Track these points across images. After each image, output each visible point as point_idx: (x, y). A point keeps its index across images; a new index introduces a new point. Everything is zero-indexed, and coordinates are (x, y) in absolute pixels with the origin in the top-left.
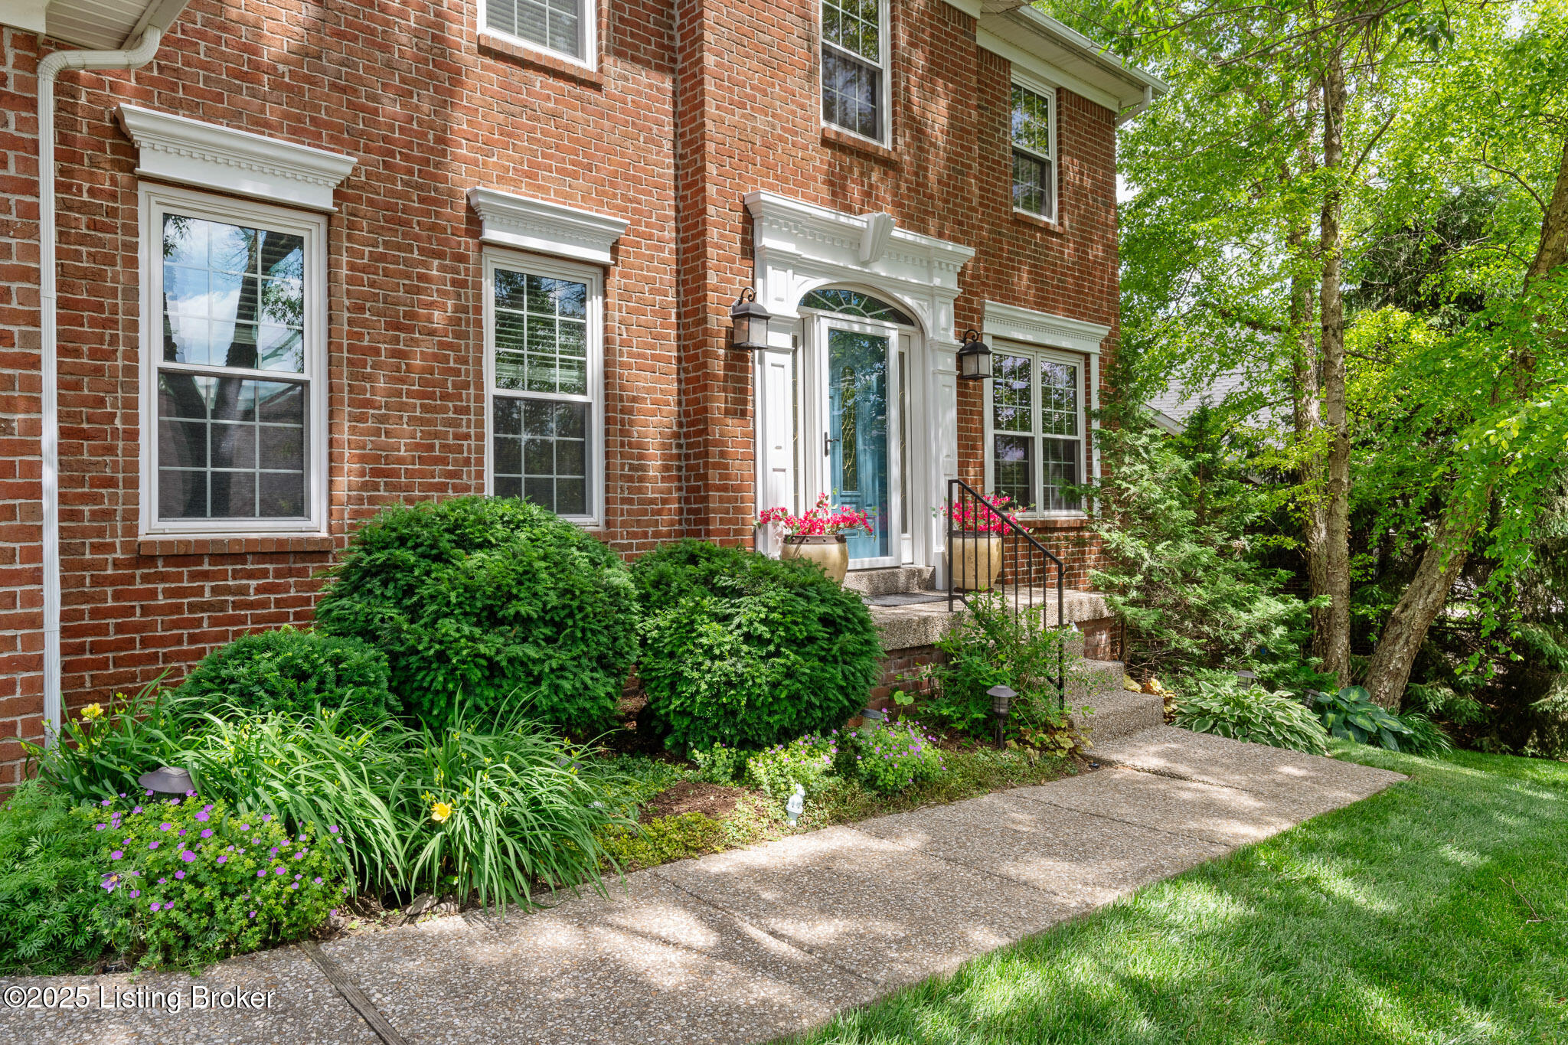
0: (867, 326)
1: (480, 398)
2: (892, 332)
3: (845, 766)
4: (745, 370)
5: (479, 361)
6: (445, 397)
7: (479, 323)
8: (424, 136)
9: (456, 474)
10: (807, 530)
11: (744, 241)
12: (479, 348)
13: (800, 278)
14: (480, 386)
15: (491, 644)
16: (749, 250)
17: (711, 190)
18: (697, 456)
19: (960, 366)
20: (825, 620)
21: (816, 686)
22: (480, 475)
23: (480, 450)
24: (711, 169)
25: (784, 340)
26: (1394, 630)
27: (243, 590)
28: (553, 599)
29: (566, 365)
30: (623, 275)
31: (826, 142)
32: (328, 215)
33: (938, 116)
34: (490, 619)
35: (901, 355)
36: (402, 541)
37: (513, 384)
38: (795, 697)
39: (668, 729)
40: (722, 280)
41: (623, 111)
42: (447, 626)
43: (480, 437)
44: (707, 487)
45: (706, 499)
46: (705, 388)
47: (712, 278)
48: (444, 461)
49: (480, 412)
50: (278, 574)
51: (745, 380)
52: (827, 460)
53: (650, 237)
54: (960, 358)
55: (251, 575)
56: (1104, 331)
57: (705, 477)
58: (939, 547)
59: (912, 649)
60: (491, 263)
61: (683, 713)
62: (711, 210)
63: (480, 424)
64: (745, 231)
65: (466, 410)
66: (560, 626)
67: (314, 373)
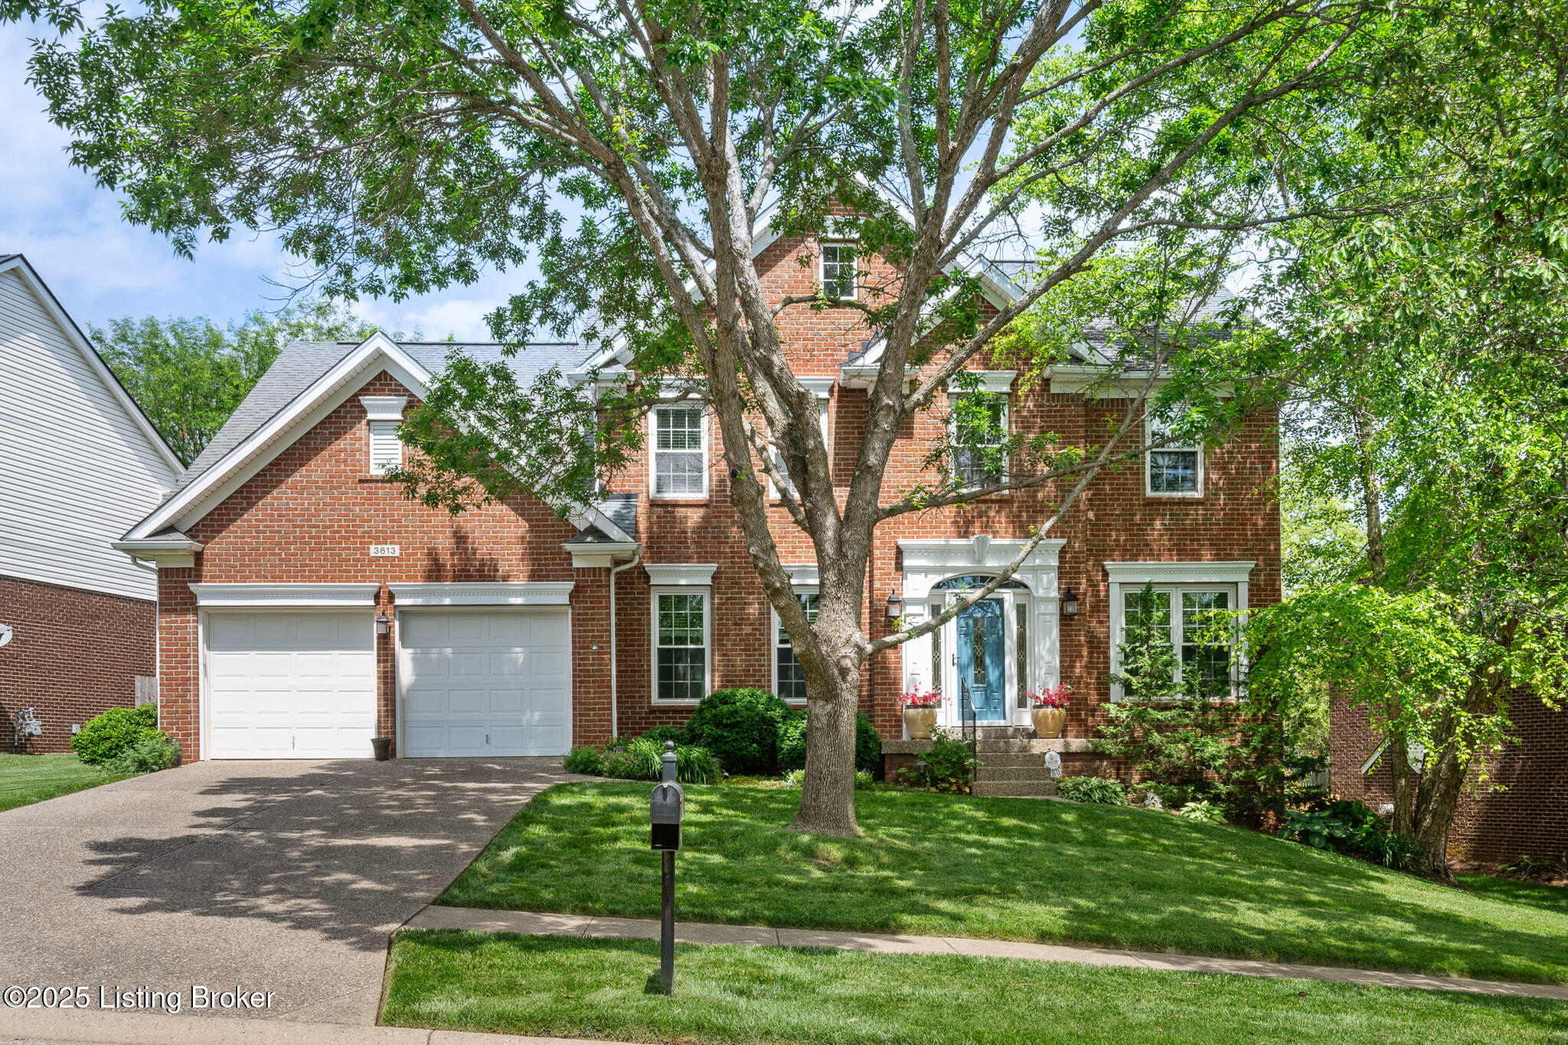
1: (770, 649)
2: (1007, 595)
5: (769, 634)
6: (755, 650)
7: (769, 619)
11: (896, 564)
12: (769, 629)
13: (932, 576)
14: (770, 645)
17: (878, 543)
19: (1061, 609)
22: (770, 681)
23: (770, 671)
24: (877, 533)
25: (921, 610)
32: (710, 586)
40: (883, 585)
43: (770, 665)
44: (875, 684)
47: (878, 585)
48: (754, 676)
49: (770, 655)
52: (955, 668)
54: (1062, 603)
55: (685, 718)
56: (1252, 565)
57: (875, 679)
62: (877, 552)
63: (770, 661)
64: (897, 559)
65: (765, 655)
67: (706, 645)
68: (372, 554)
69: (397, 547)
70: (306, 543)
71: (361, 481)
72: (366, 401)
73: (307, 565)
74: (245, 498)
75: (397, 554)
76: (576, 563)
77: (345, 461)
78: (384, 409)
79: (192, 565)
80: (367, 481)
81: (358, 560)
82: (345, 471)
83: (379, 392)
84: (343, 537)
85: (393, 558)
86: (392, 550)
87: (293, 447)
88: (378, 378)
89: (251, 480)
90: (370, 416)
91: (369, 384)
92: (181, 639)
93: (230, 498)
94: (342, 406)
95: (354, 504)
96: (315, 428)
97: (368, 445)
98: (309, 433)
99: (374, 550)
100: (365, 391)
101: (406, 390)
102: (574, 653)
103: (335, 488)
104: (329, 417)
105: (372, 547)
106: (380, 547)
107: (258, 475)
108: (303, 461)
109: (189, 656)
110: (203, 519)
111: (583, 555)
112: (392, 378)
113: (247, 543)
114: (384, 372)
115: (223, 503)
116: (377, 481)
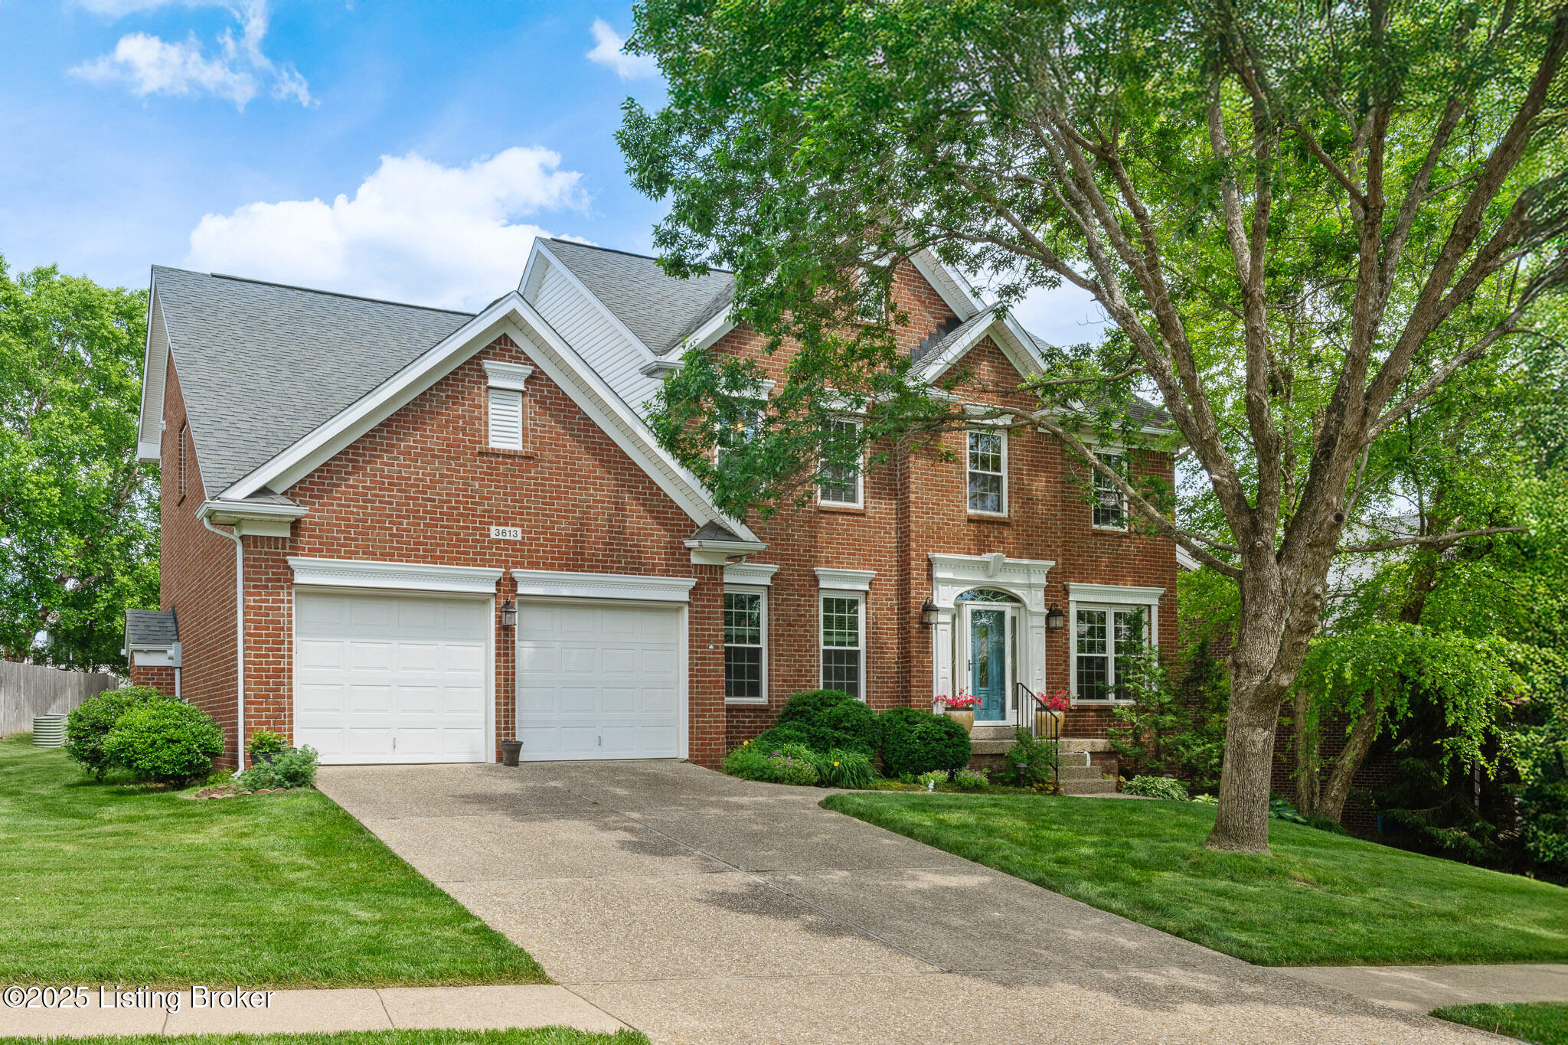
0: (995, 606)
1: (818, 651)
2: (1008, 608)
3: (951, 779)
4: (928, 633)
5: (818, 636)
6: (806, 651)
7: (818, 621)
8: (799, 550)
9: (810, 681)
10: (954, 706)
11: (928, 575)
12: (818, 631)
13: (955, 588)
14: (818, 646)
15: (837, 734)
16: (930, 578)
17: (913, 554)
18: (906, 672)
19: (1047, 623)
20: (946, 733)
21: (942, 754)
22: (818, 681)
23: (818, 671)
24: (913, 545)
25: (948, 618)
26: (1335, 772)
27: (744, 722)
28: (855, 722)
29: (850, 634)
30: (874, 594)
31: (970, 520)
32: (769, 587)
33: (1039, 485)
34: (835, 728)
35: (1014, 619)
36: (805, 704)
37: (831, 643)
38: (934, 757)
39: (892, 769)
40: (918, 593)
41: (875, 522)
42: (823, 729)
43: (818, 666)
44: (910, 686)
45: (909, 691)
46: (909, 642)
47: (913, 594)
48: (806, 676)
49: (818, 656)
50: (755, 717)
51: (928, 638)
52: (970, 673)
53: (886, 575)
54: (1048, 617)
55: (747, 717)
56: (1161, 591)
57: (909, 681)
58: (1032, 717)
59: (996, 755)
60: (822, 596)
61: (896, 763)
62: (913, 563)
63: (818, 661)
64: (928, 570)
65: (813, 656)
66: (856, 731)
67: (763, 644)
68: (493, 536)
69: (519, 530)
70: (420, 518)
71: (481, 454)
72: (488, 365)
73: (421, 544)
74: (351, 461)
75: (519, 538)
76: (695, 560)
77: (464, 429)
78: (504, 375)
79: (287, 534)
80: (487, 454)
81: (477, 541)
82: (463, 441)
83: (498, 357)
84: (461, 515)
85: (515, 543)
86: (514, 533)
87: (406, 408)
88: (498, 341)
89: (357, 441)
90: (492, 382)
91: (489, 347)
92: (272, 622)
93: (334, 459)
94: (460, 368)
95: (473, 479)
96: (431, 389)
97: (486, 413)
98: (424, 393)
99: (494, 532)
100: (484, 353)
101: (528, 359)
102: (690, 652)
103: (453, 458)
104: (446, 378)
105: (493, 529)
106: (501, 528)
107: (366, 436)
108: (418, 424)
109: (283, 642)
110: (302, 481)
111: (701, 552)
112: (512, 343)
113: (352, 513)
114: (505, 335)
115: (326, 464)
116: (498, 455)
